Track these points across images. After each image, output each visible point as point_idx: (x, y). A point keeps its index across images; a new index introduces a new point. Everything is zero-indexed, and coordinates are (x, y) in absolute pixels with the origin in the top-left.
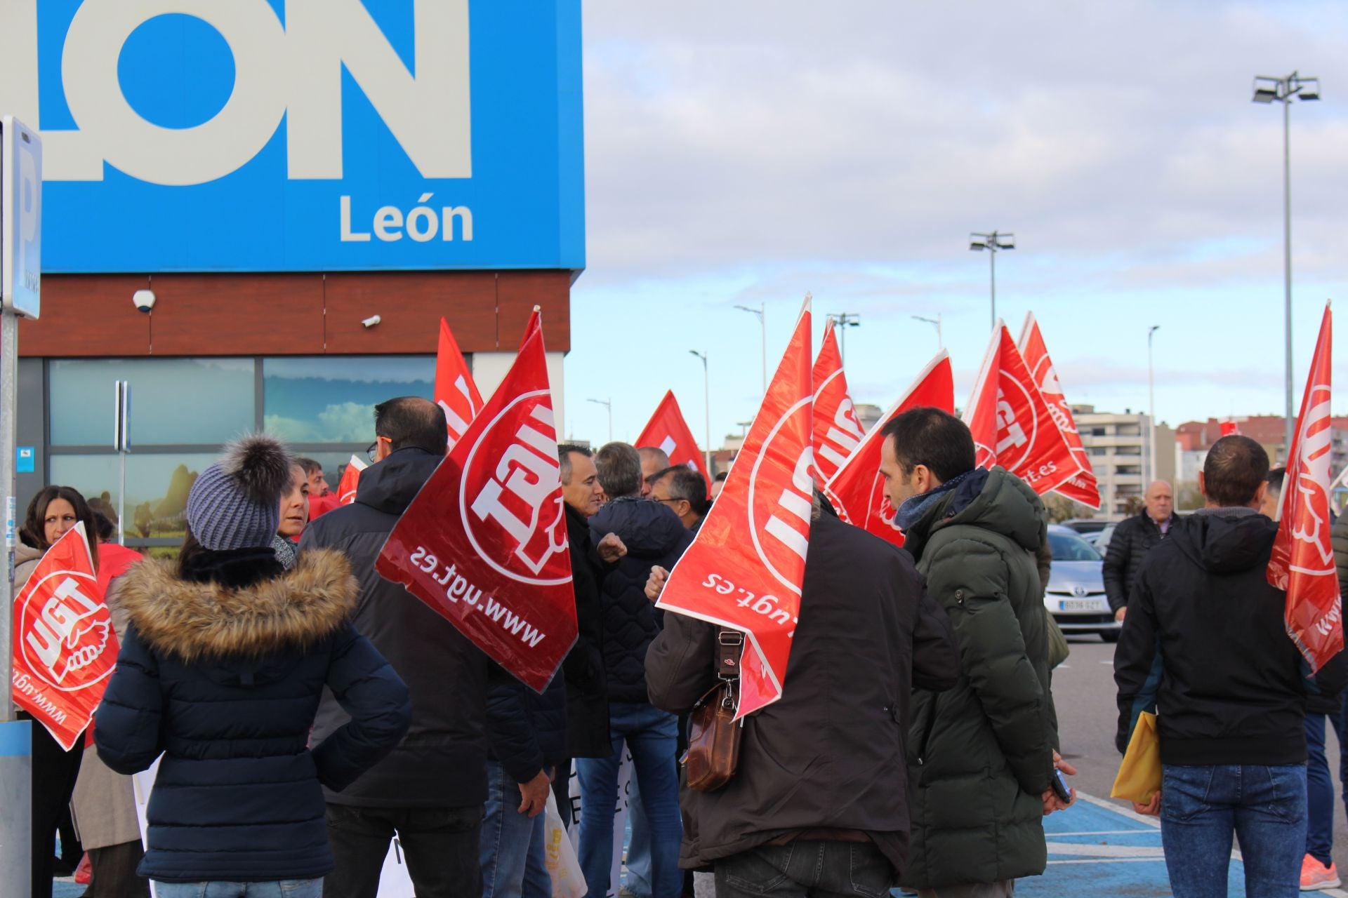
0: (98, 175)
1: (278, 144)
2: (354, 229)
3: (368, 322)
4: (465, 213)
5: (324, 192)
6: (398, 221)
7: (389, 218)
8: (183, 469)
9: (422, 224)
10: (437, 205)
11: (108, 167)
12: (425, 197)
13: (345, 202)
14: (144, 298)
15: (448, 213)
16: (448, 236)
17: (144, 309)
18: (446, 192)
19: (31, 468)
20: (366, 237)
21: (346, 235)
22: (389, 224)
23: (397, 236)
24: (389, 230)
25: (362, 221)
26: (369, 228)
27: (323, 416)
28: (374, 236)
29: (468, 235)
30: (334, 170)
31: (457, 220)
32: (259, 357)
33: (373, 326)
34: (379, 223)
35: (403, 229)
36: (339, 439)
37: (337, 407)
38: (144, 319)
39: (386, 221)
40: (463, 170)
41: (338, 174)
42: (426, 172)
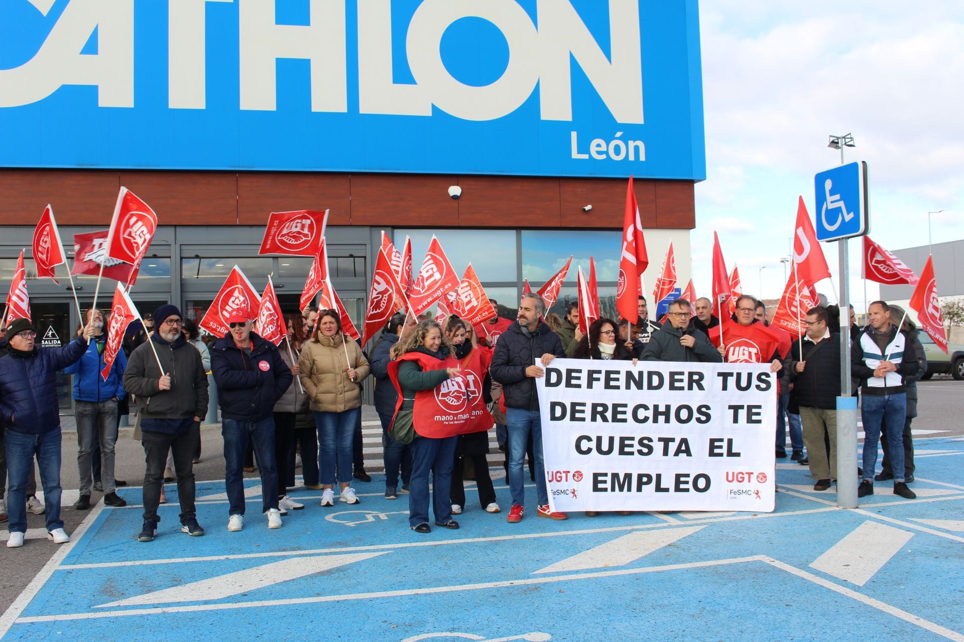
0: (429, 113)
1: (534, 99)
2: (579, 152)
3: (586, 208)
4: (641, 144)
5: (560, 129)
6: (604, 148)
7: (599, 145)
9: (617, 150)
10: (625, 139)
11: (434, 108)
12: (619, 134)
13: (574, 135)
14: (455, 190)
15: (631, 144)
16: (632, 158)
17: (455, 197)
18: (630, 132)
20: (586, 157)
21: (575, 155)
22: (599, 149)
23: (604, 157)
24: (599, 153)
25: (584, 148)
26: (587, 151)
28: (590, 156)
29: (642, 158)
30: (567, 115)
31: (637, 149)
32: (518, 229)
33: (589, 210)
34: (593, 149)
35: (607, 153)
38: (455, 203)
39: (597, 146)
40: (639, 119)
41: (569, 118)
42: (620, 119)
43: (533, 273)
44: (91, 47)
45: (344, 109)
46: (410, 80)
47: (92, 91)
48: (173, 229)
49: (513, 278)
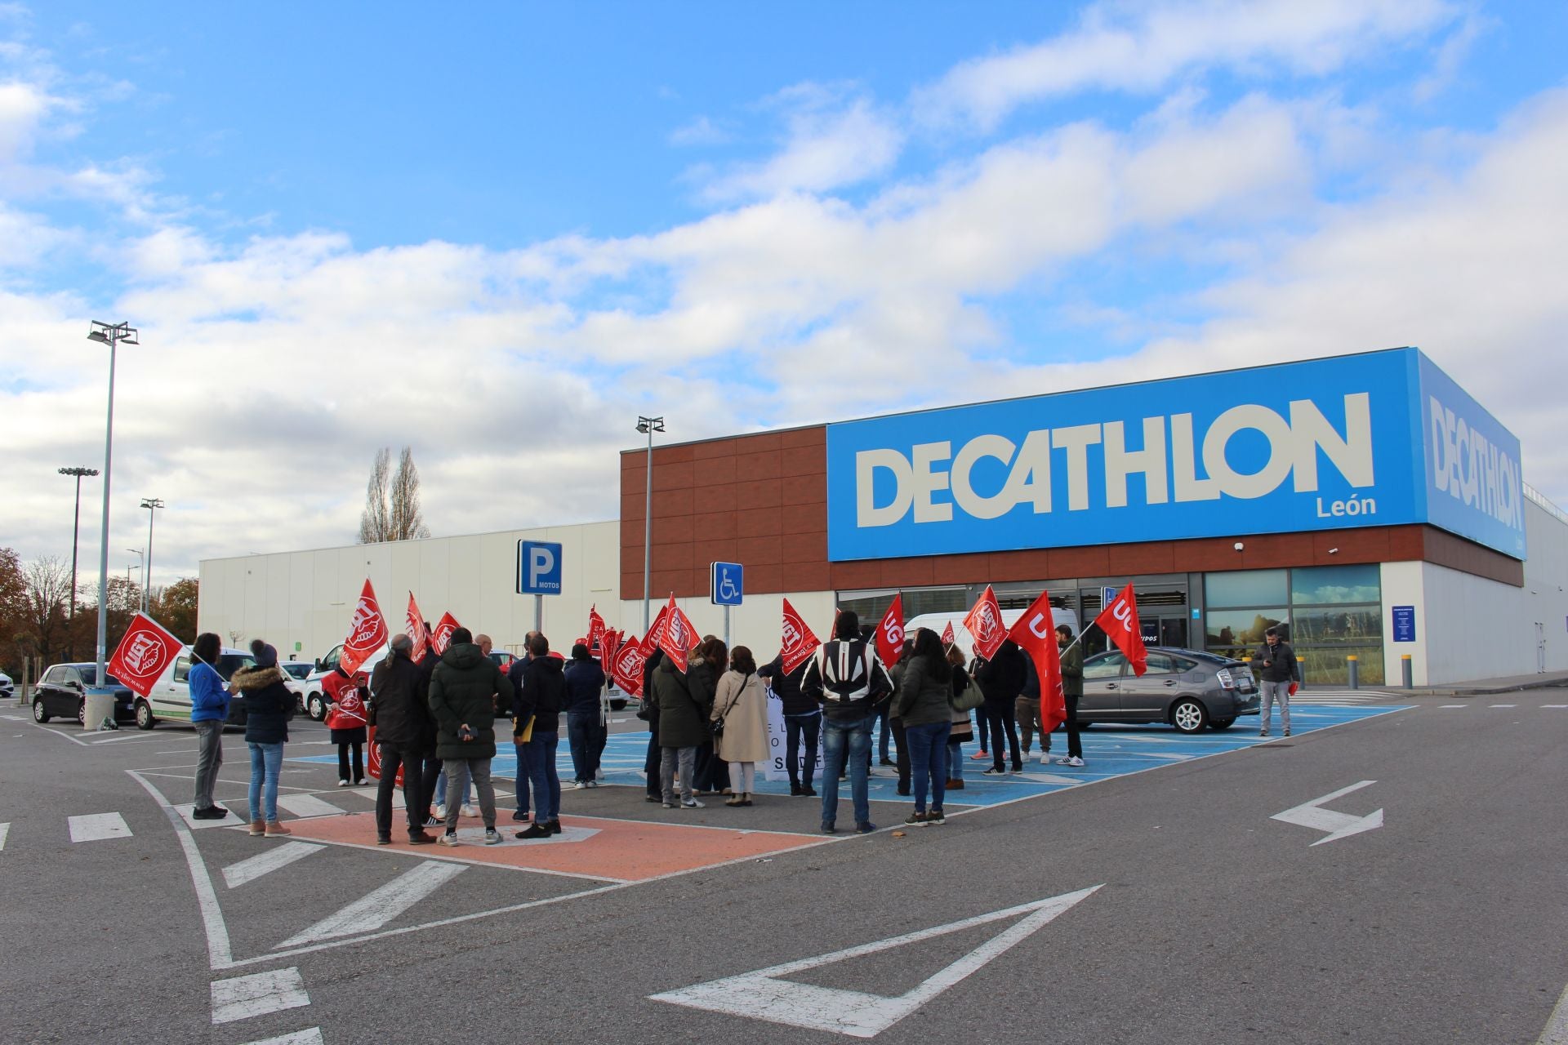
0: (1218, 497)
1: (1289, 480)
2: (1323, 512)
3: (1331, 551)
4: (1372, 501)
5: (1310, 497)
6: (1342, 507)
7: (1338, 506)
8: (1259, 616)
9: (1353, 508)
10: (1359, 499)
12: (1354, 496)
13: (1319, 500)
14: (1239, 546)
15: (1364, 502)
16: (1364, 512)
17: (1239, 551)
18: (1363, 493)
19: (1198, 617)
20: (1329, 515)
21: (1320, 514)
22: (1339, 508)
23: (1342, 513)
24: (1338, 511)
25: (1327, 508)
26: (1330, 511)
27: (1317, 592)
28: (1332, 514)
29: (1373, 511)
30: (1313, 486)
31: (1368, 505)
32: (1289, 569)
33: (1334, 553)
34: (1334, 508)
35: (1344, 510)
36: (1324, 602)
37: (1322, 588)
38: (1240, 553)
39: (1337, 508)
40: (1370, 482)
41: (1315, 488)
42: (1354, 485)
43: (1298, 598)
44: (1029, 481)
45: (1166, 501)
46: (1207, 477)
47: (1031, 505)
48: (1076, 580)
49: (1285, 603)
